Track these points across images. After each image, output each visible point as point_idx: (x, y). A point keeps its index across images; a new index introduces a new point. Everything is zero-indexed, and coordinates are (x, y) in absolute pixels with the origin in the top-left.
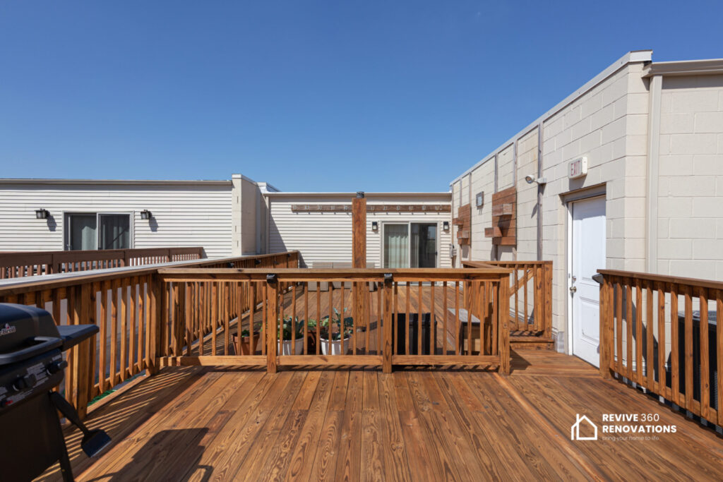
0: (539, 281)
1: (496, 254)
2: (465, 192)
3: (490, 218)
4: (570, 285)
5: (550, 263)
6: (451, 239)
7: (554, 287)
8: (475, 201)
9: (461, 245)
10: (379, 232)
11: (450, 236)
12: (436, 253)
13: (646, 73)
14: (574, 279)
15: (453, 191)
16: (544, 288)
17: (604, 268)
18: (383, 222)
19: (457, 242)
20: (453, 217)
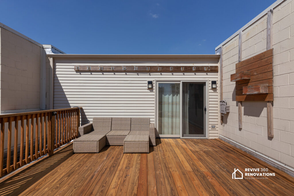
6: (218, 97)
10: (154, 91)
11: (218, 94)
12: (206, 109)
18: (157, 81)
19: (232, 99)
20: (222, 76)
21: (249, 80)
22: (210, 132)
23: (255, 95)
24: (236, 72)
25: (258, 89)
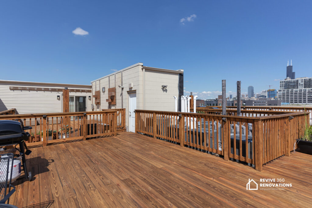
0: (122, 114)
1: (110, 107)
2: (98, 86)
3: (107, 96)
4: (129, 114)
5: (125, 109)
6: (92, 103)
7: (126, 115)
8: (102, 90)
9: (96, 105)
10: (61, 100)
11: (92, 101)
12: (86, 108)
13: (142, 68)
14: (130, 113)
15: (92, 85)
16: (124, 115)
17: (136, 109)
20: (92, 95)
21: (97, 98)
24: (95, 94)
25: (99, 101)
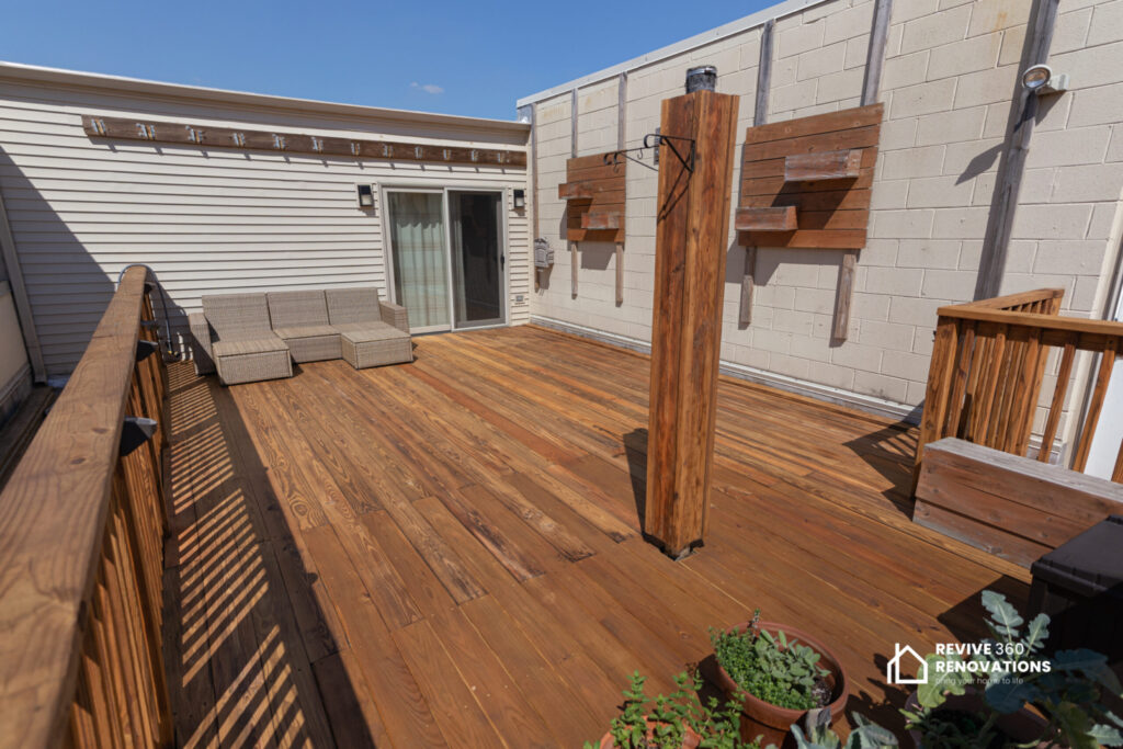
6: (529, 229)
9: (576, 244)
10: (378, 213)
11: (528, 223)
12: (503, 259)
18: (384, 186)
19: (558, 236)
20: (535, 181)
21: (591, 200)
22: (514, 310)
23: (600, 230)
24: (568, 178)
25: (605, 221)
